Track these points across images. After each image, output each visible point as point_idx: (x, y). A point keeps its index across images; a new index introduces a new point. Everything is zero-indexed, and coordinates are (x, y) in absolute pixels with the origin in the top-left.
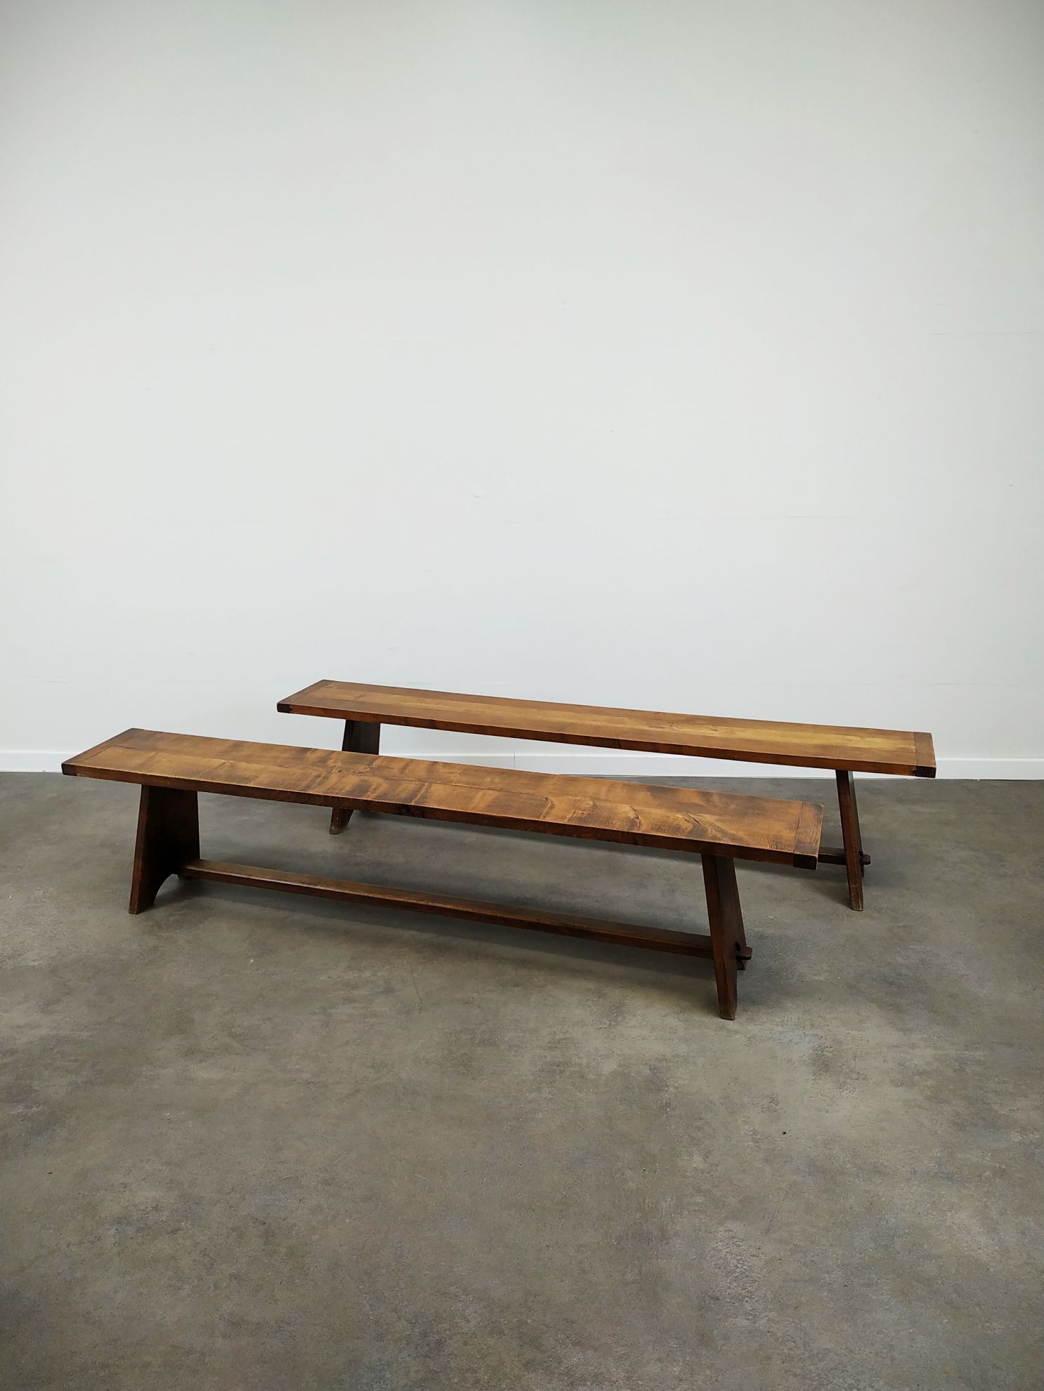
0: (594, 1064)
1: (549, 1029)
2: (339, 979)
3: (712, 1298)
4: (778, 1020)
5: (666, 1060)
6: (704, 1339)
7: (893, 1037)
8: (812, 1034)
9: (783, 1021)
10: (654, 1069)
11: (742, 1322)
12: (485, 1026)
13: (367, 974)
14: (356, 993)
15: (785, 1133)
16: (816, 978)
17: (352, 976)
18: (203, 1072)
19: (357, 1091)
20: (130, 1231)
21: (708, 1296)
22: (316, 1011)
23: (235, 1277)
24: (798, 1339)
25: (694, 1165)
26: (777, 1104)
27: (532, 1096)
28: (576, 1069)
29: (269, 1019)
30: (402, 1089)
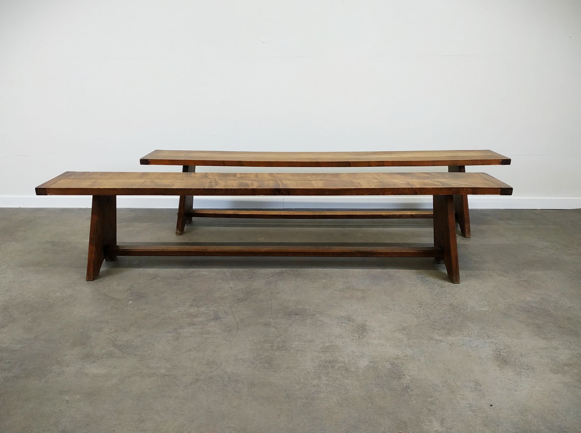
0: (353, 361)
1: (321, 340)
2: (186, 312)
4: (465, 334)
5: (399, 358)
7: (542, 343)
8: (490, 342)
9: (469, 334)
10: (392, 364)
12: (279, 339)
13: (203, 309)
14: (195, 320)
15: (491, 406)
16: (481, 309)
17: (193, 310)
18: (93, 369)
19: (197, 380)
22: (170, 331)
25: (435, 429)
26: (480, 386)
27: (315, 382)
28: (342, 365)
29: (140, 336)
30: (227, 379)
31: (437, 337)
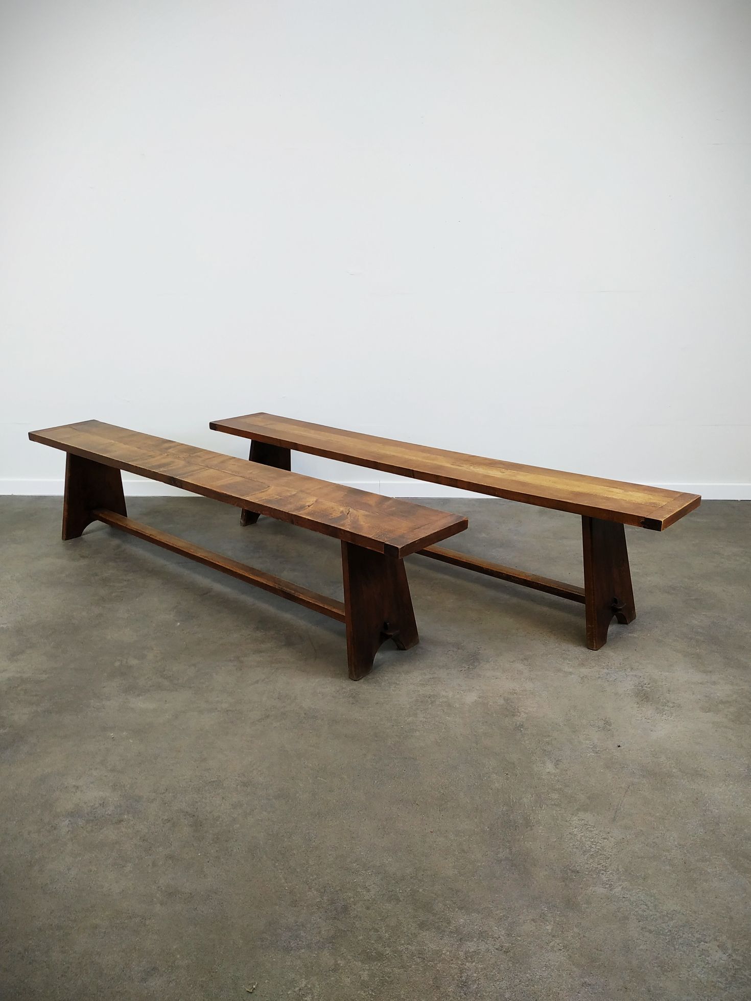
0: (458, 696)
2: (250, 636)
3: (573, 871)
4: (604, 665)
5: (516, 694)
6: (570, 904)
7: (698, 677)
8: (632, 675)
9: (607, 665)
10: (506, 700)
11: (600, 890)
15: (619, 746)
18: (140, 703)
19: (268, 717)
20: (81, 822)
21: (570, 870)
22: (231, 659)
23: (170, 857)
24: (650, 903)
25: (548, 770)
26: (610, 725)
27: (410, 719)
28: (445, 700)
29: (194, 665)
30: (303, 715)
31: (567, 669)
